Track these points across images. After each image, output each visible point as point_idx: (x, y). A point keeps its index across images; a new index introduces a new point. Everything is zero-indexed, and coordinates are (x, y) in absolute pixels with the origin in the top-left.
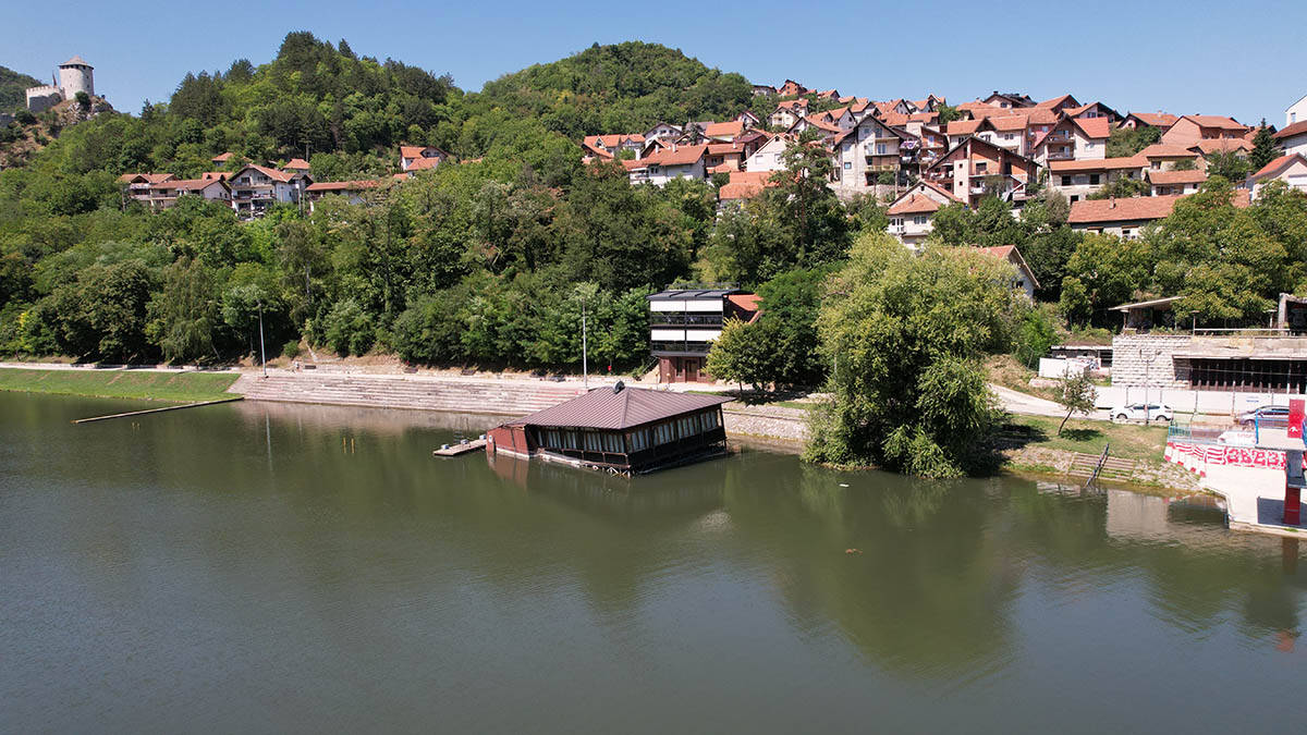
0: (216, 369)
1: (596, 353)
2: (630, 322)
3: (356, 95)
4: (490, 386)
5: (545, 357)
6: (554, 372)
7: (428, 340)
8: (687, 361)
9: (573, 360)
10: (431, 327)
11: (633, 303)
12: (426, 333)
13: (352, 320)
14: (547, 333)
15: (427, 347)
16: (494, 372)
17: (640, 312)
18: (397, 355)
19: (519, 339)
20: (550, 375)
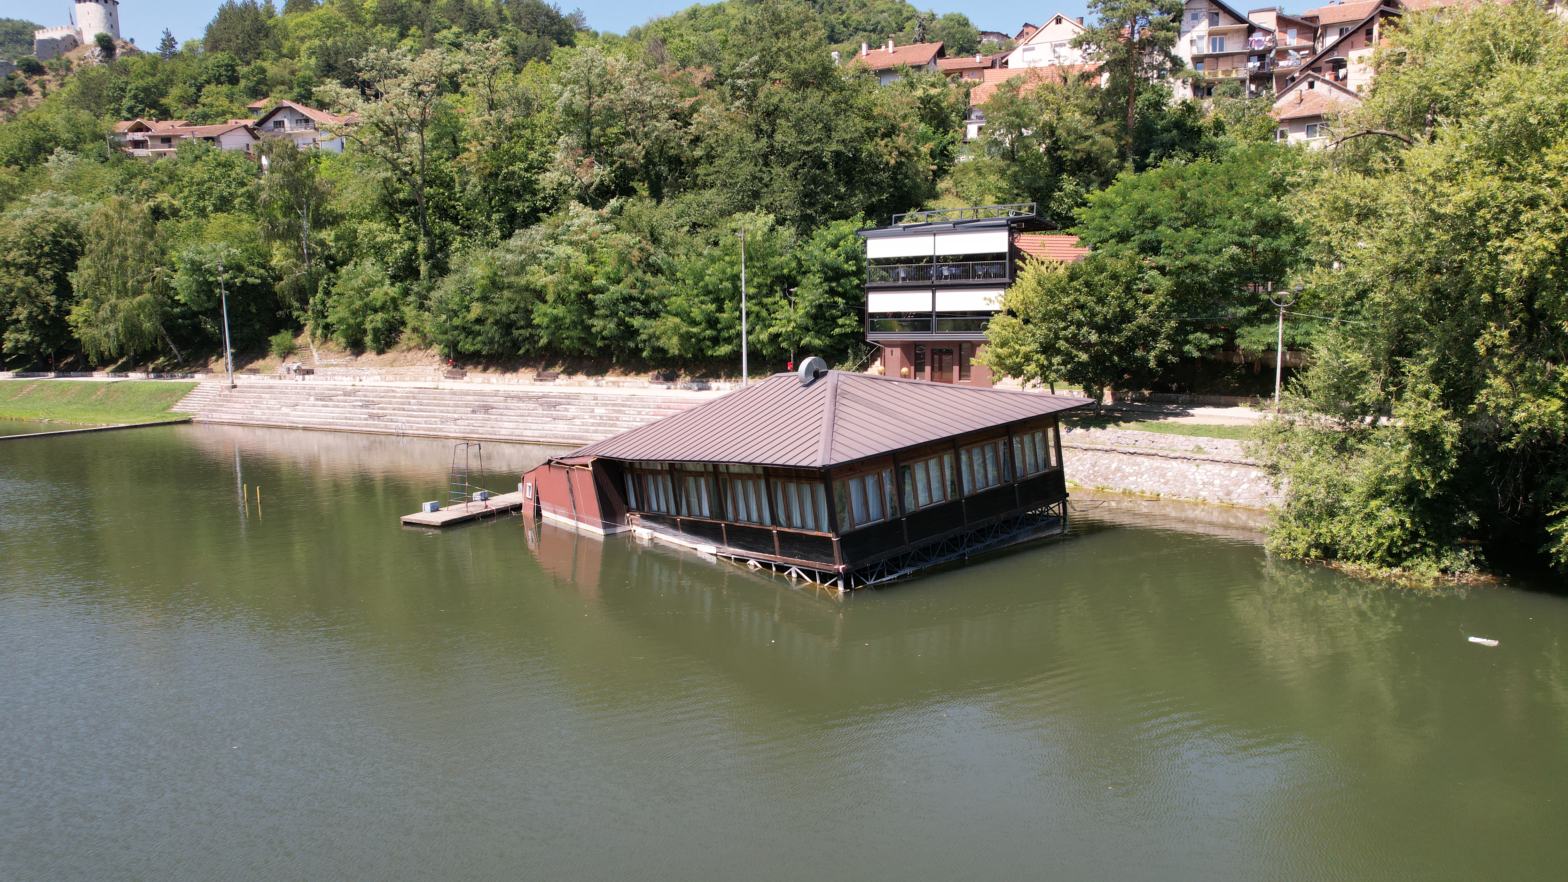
0: (172, 377)
1: (764, 336)
2: (827, 279)
3: (452, 31)
4: (577, 396)
5: (673, 345)
6: (692, 374)
7: (479, 321)
8: (934, 352)
9: (724, 350)
10: (484, 299)
11: (835, 246)
12: (476, 309)
13: (368, 294)
14: (677, 302)
15: (479, 334)
16: (589, 374)
17: (847, 260)
18: (436, 349)
19: (631, 315)
20: (684, 380)
